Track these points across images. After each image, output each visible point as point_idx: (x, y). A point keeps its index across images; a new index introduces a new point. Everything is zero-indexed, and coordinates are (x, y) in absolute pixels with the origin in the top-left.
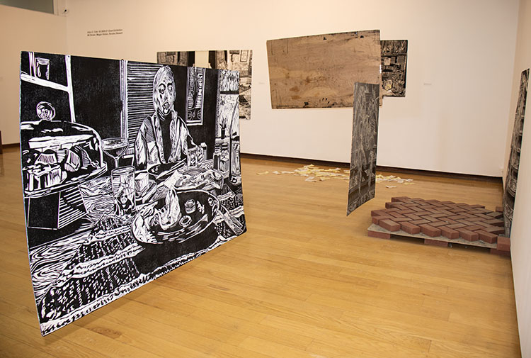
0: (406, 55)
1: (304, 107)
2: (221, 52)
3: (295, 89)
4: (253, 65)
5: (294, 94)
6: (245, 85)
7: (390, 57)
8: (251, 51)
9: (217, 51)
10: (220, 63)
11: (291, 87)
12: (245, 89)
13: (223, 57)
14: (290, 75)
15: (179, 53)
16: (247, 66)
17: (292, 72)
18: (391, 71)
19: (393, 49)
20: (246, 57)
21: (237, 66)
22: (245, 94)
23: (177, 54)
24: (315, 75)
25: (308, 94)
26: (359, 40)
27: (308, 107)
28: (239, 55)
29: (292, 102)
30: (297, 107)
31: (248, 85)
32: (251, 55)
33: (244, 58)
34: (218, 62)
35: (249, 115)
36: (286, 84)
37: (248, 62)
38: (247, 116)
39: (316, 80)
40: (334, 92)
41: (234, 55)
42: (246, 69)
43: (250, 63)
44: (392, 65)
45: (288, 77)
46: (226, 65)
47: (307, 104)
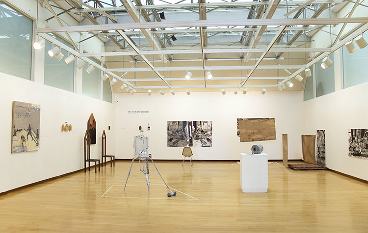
3: (249, 136)
5: (248, 137)
9: (197, 121)
12: (210, 135)
13: (200, 124)
14: (247, 132)
15: (179, 122)
20: (209, 124)
21: (206, 127)
22: (210, 138)
24: (256, 131)
25: (254, 137)
26: (269, 121)
29: (248, 140)
32: (212, 123)
34: (197, 125)
36: (246, 134)
38: (211, 146)
39: (256, 133)
40: (262, 136)
46: (201, 127)
47: (253, 140)
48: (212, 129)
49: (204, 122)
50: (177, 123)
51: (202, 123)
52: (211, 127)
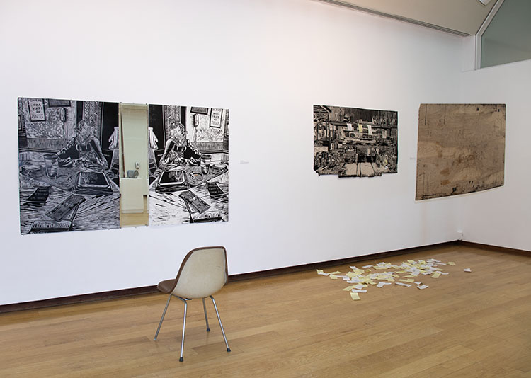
0: (397, 128)
1: (452, 195)
2: (175, 108)
3: (446, 172)
4: (230, 133)
5: (444, 178)
6: (218, 165)
7: (386, 129)
8: (227, 111)
9: (165, 107)
10: (173, 127)
11: (442, 170)
12: (219, 172)
13: (178, 118)
14: (444, 154)
15: (80, 104)
16: (221, 135)
17: (447, 149)
18: (387, 145)
19: (388, 121)
20: (218, 120)
21: (204, 134)
22: (220, 181)
23: (74, 105)
24: (466, 153)
25: (457, 177)
26: (497, 114)
27: (456, 194)
28: (208, 117)
29: (441, 189)
30: (445, 195)
31: (223, 166)
32: (227, 118)
33: (216, 121)
34: (168, 125)
35: (227, 213)
36: (437, 165)
37: (223, 129)
38: (223, 216)
39: (467, 159)
40: (479, 173)
41: (199, 116)
42: (219, 139)
43: (226, 130)
44: (388, 138)
45: (441, 156)
46: (184, 132)
47: (455, 189)
48: (226, 144)
49: (196, 111)
50: (72, 112)
51: (189, 116)
52: (226, 137)
